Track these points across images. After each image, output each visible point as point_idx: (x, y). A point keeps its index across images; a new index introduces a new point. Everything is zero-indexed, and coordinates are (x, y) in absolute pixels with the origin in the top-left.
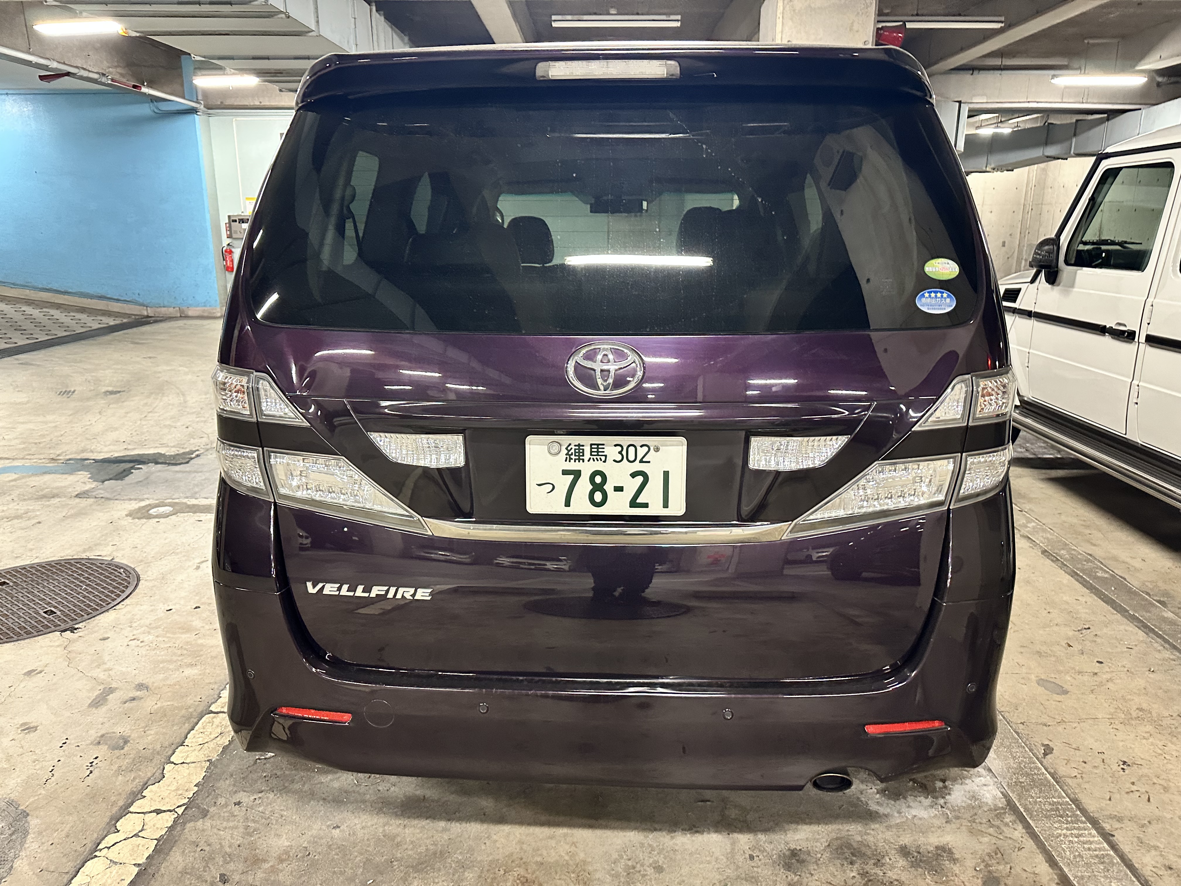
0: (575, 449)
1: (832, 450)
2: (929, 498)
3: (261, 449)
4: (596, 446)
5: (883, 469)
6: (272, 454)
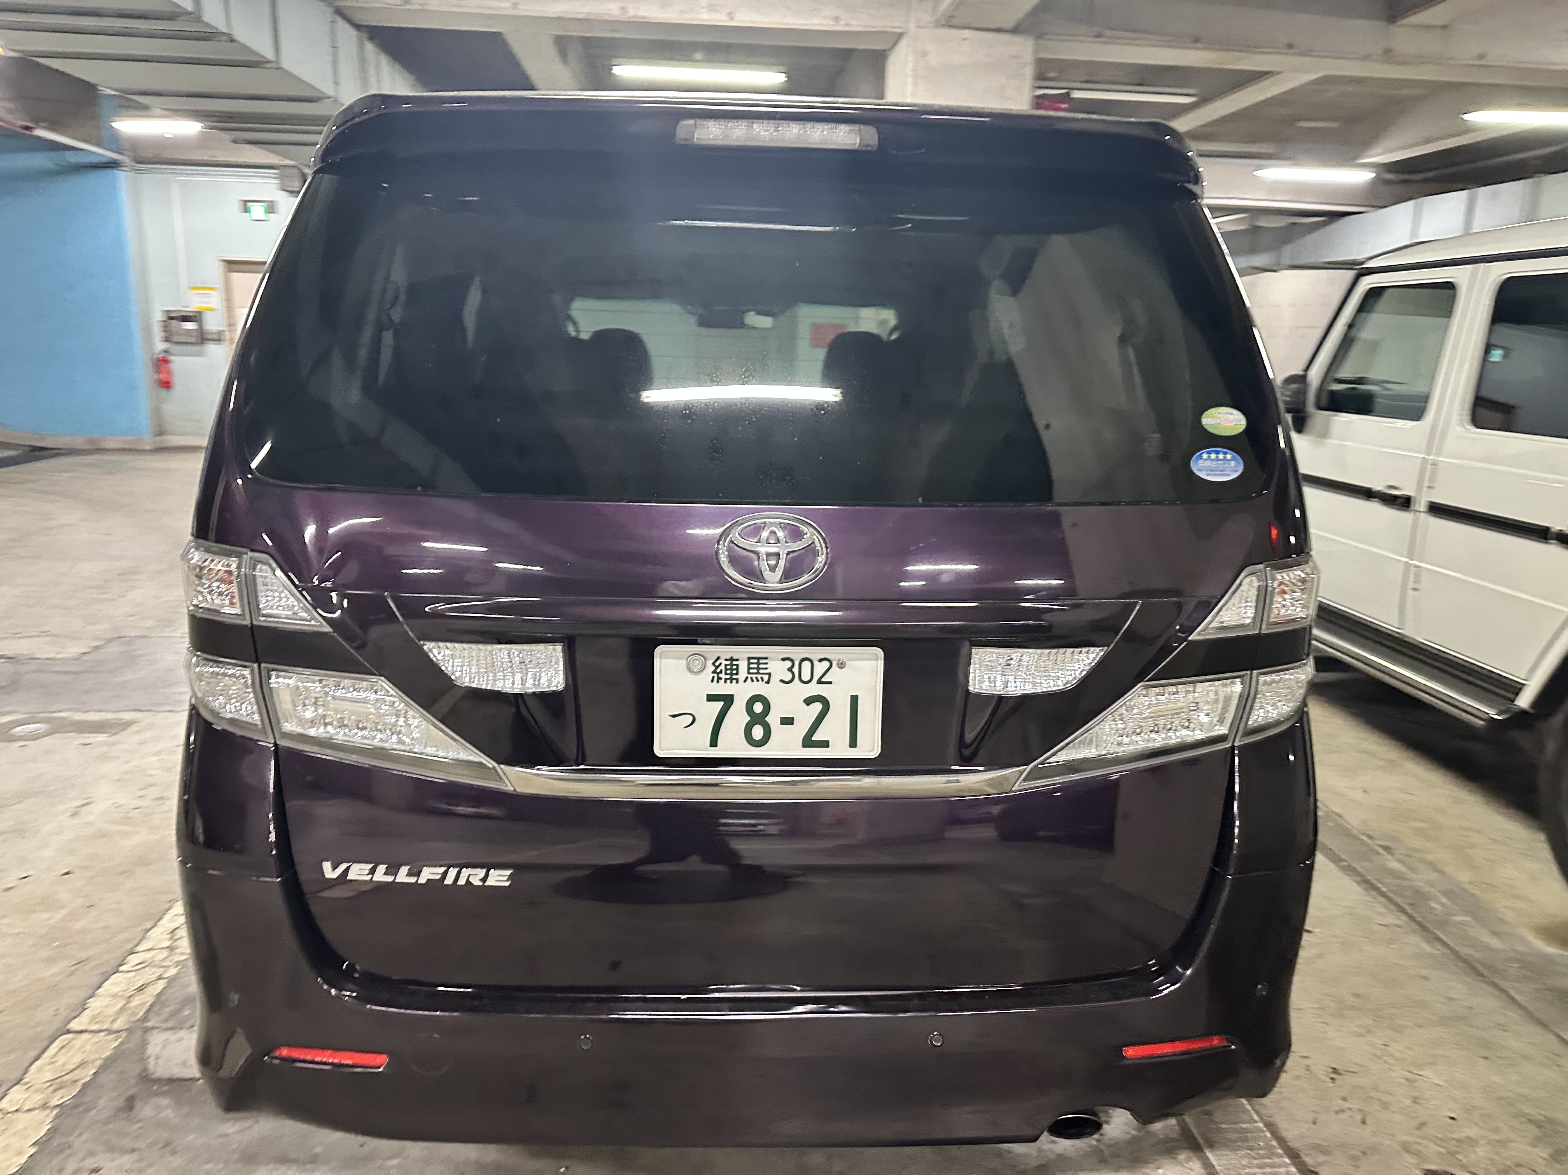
0: (726, 665)
1: (1083, 667)
2: (1209, 731)
3: (256, 665)
4: (755, 661)
5: (1149, 694)
6: (273, 673)
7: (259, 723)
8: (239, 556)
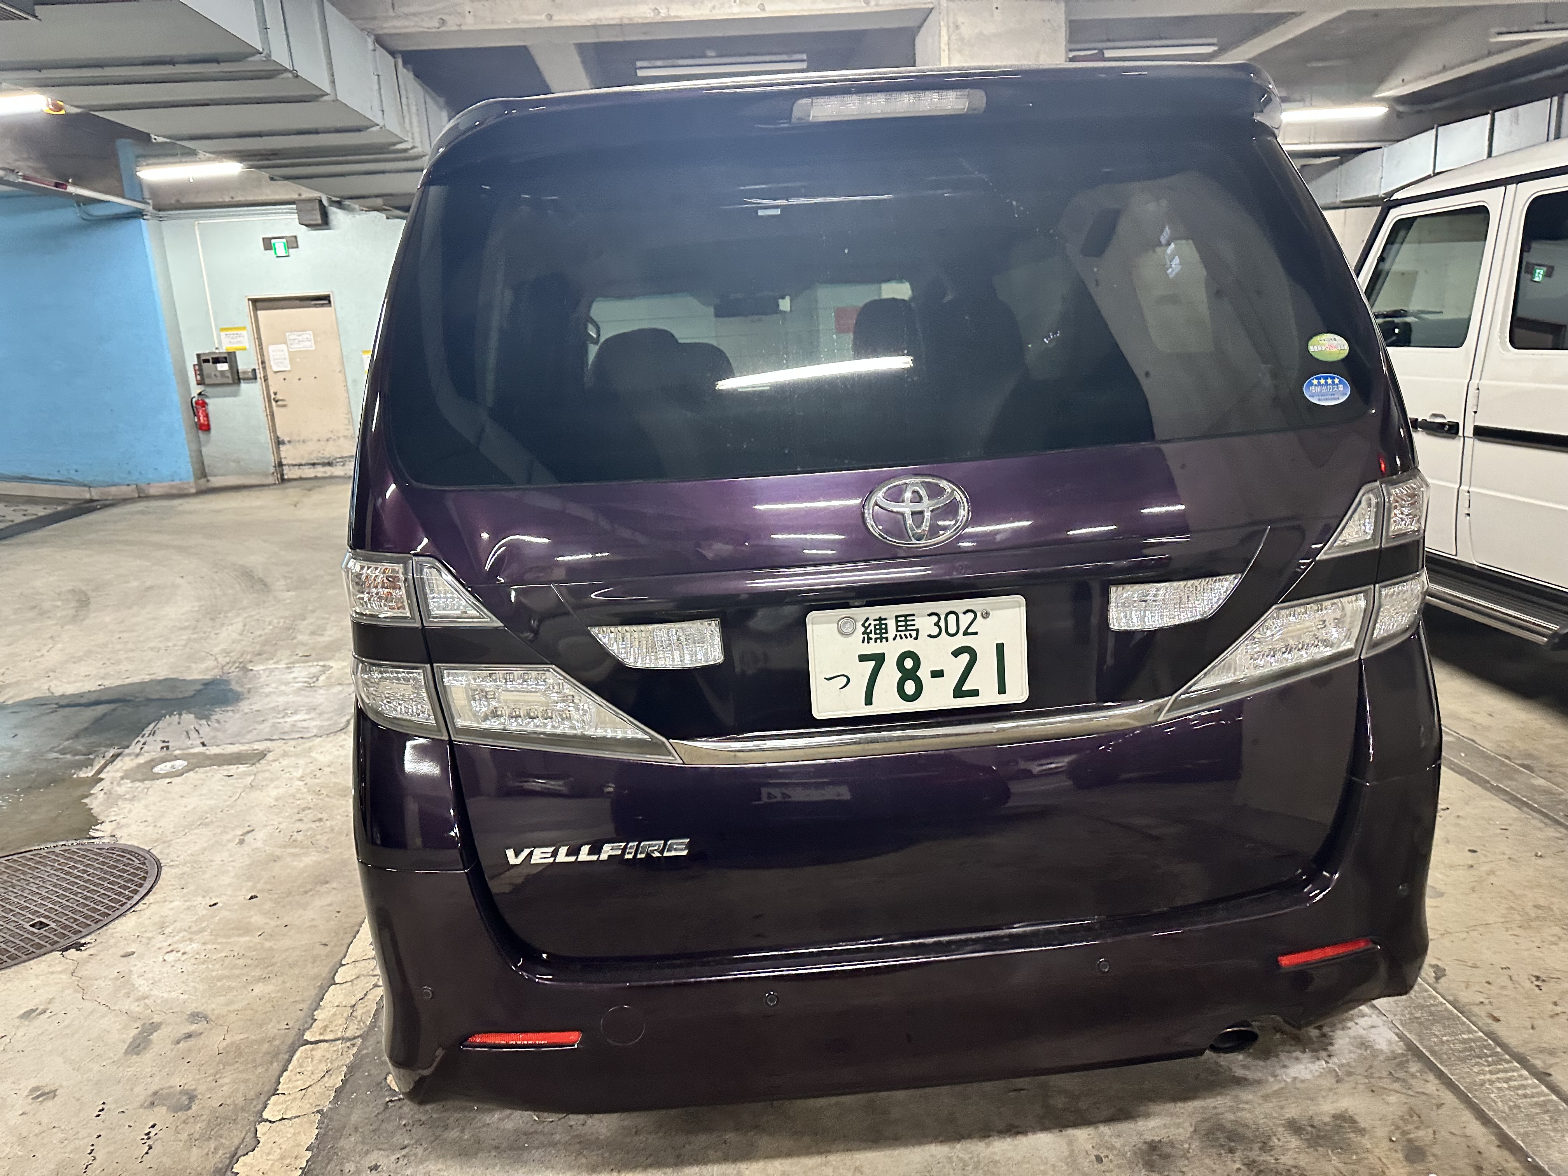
0: (875, 625)
1: (1219, 596)
2: (1337, 647)
3: (428, 666)
4: (903, 619)
6: (445, 672)
7: (432, 722)
8: (402, 561)
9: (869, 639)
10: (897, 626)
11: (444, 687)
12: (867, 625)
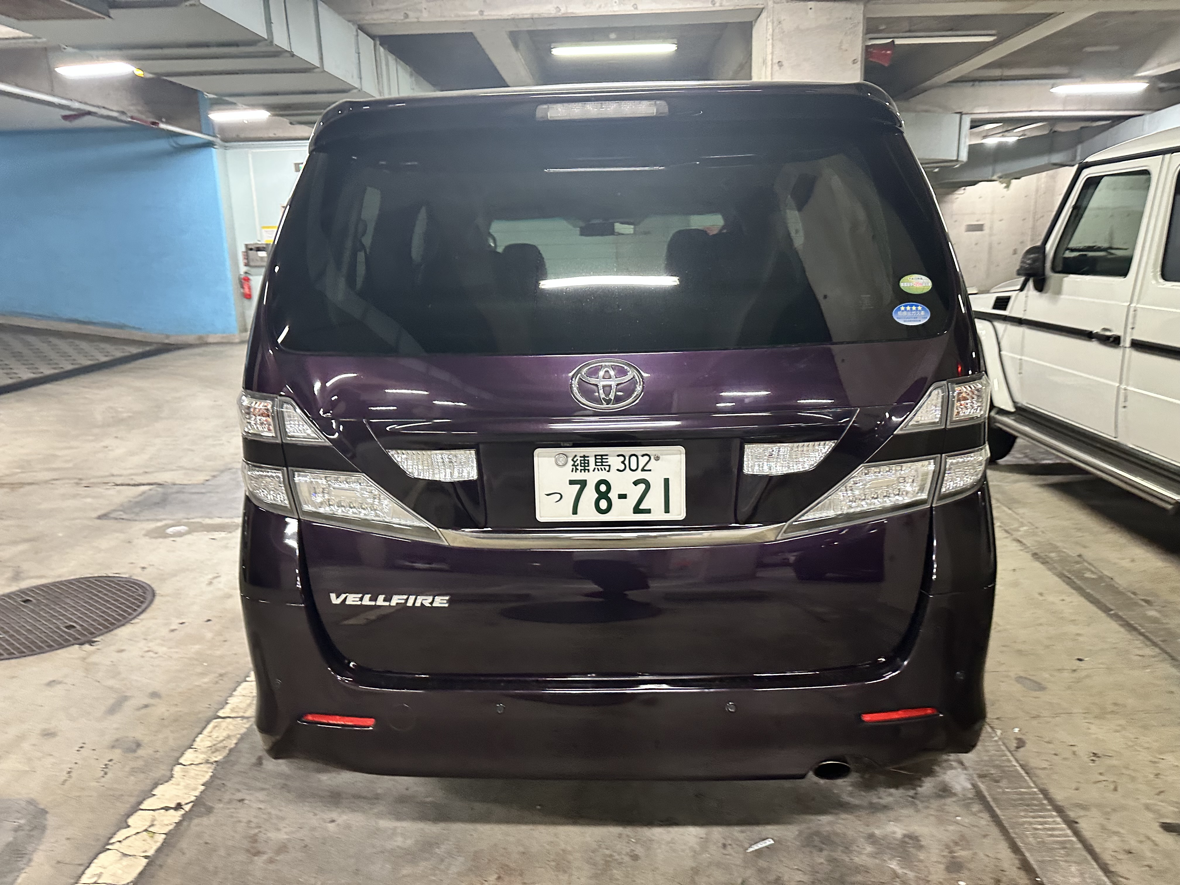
0: (581, 460)
1: (821, 454)
2: (914, 497)
3: (285, 469)
4: (600, 457)
5: (869, 472)
6: (296, 473)
7: (288, 506)
8: (272, 400)
9: (577, 469)
10: (596, 462)
11: (295, 484)
12: (575, 460)
